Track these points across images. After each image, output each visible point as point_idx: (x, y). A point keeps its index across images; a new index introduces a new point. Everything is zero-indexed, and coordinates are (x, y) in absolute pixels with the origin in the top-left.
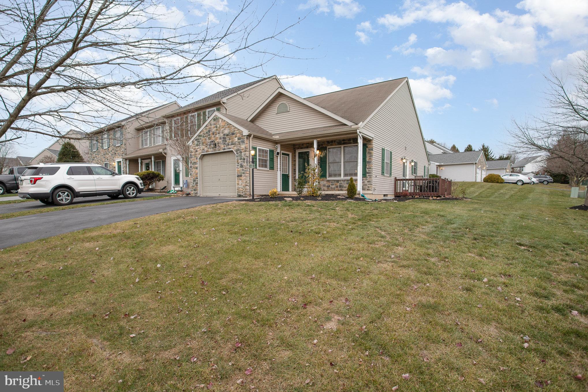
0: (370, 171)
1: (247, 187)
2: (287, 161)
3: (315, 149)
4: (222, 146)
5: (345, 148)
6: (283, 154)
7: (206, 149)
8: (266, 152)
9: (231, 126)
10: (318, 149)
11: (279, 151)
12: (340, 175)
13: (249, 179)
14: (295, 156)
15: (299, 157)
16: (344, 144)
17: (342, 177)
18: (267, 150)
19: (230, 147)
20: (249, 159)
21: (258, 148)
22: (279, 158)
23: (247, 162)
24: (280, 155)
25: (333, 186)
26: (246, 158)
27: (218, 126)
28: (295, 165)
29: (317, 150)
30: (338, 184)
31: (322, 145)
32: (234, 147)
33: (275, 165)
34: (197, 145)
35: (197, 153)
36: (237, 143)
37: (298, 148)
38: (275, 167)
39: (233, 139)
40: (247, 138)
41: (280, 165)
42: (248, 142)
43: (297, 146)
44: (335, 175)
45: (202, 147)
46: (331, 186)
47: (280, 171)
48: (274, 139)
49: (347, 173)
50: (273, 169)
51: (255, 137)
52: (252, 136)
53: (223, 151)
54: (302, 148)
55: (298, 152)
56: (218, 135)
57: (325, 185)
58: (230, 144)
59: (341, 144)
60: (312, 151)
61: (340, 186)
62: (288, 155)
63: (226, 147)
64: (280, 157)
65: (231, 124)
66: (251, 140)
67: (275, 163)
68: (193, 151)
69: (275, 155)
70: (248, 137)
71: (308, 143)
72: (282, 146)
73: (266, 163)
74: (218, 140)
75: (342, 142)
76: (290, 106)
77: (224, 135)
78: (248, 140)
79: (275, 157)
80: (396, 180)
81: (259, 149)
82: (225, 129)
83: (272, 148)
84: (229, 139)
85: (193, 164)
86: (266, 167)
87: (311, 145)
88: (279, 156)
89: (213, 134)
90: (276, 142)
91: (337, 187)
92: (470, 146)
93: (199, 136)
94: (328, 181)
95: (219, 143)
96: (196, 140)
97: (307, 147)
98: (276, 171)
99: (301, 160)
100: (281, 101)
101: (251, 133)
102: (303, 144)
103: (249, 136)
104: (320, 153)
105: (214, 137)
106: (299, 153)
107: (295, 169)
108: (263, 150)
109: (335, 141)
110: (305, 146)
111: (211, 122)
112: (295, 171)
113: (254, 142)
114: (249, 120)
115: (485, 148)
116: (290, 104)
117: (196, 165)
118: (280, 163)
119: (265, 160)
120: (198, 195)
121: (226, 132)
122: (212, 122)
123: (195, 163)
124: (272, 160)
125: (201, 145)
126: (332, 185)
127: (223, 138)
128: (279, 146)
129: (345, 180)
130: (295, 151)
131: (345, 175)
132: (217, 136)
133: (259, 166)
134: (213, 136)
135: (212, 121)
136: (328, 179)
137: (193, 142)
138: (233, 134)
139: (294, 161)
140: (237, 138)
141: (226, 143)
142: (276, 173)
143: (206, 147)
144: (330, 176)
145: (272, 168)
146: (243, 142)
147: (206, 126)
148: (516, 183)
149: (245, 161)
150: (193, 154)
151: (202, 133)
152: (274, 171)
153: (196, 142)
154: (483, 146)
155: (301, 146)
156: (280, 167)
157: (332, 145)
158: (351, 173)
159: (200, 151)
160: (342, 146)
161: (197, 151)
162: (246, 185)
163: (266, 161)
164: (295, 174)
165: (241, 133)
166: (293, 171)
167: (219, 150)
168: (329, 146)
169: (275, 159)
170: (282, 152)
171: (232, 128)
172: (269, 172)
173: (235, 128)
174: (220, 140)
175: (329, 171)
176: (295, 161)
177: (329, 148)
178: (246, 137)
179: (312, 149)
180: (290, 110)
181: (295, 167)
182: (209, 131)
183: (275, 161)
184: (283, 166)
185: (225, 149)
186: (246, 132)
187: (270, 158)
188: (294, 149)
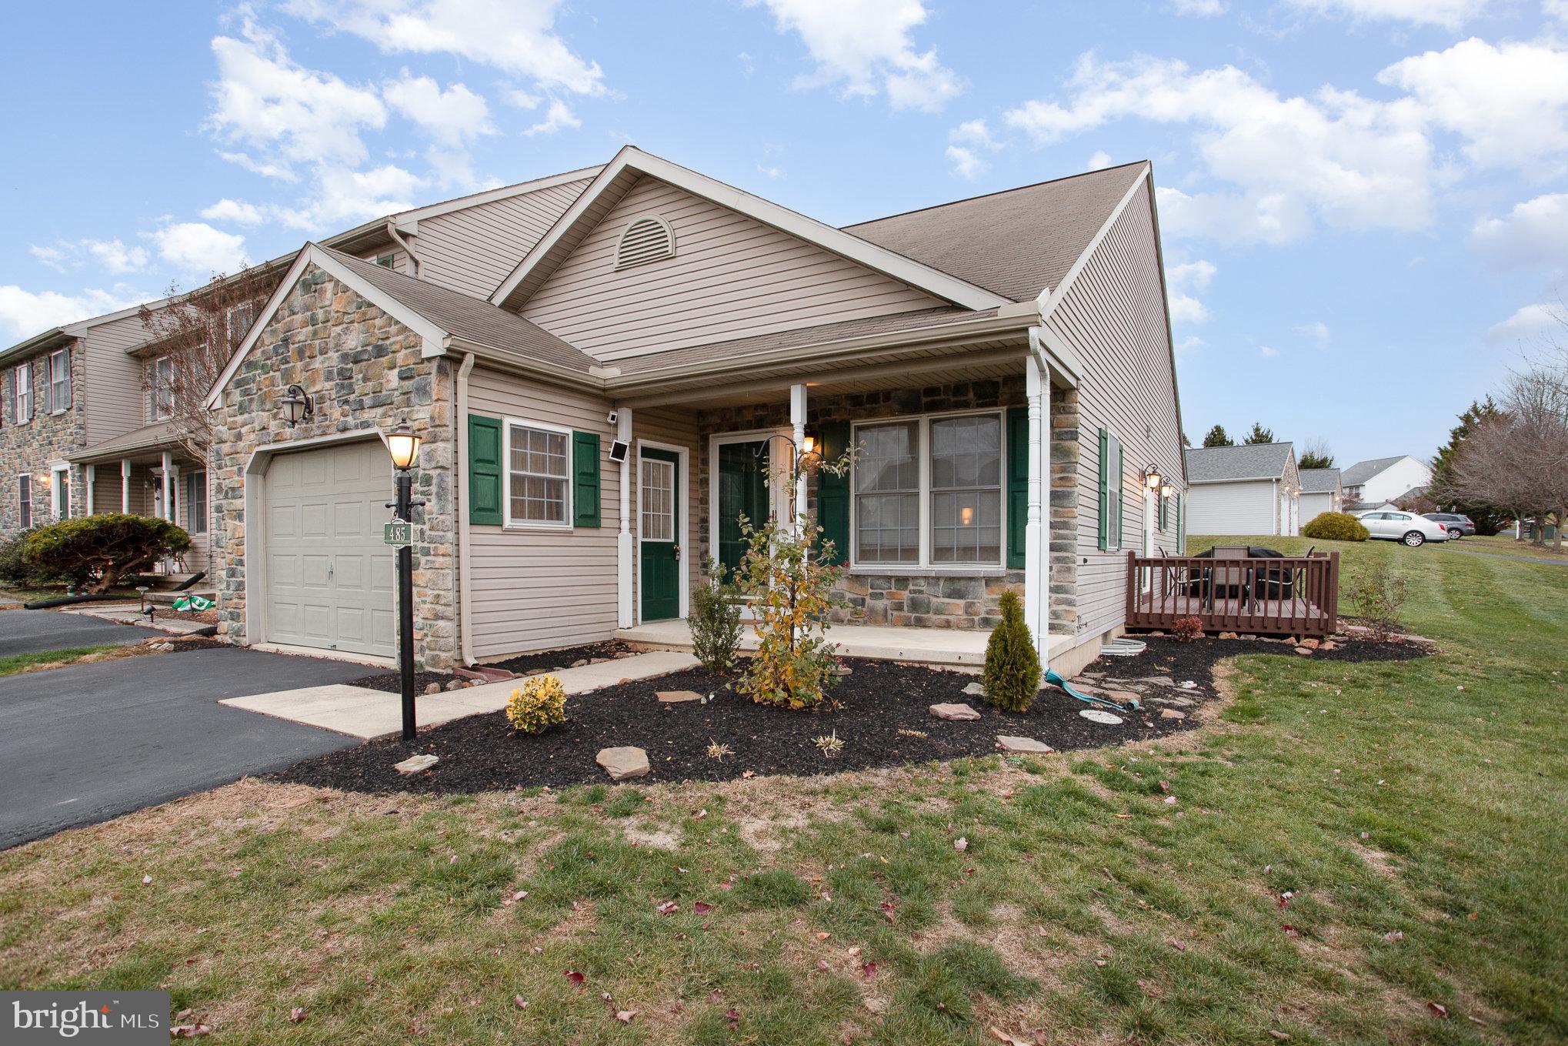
0: (1062, 537)
1: (441, 623)
2: (666, 484)
3: (798, 433)
4: (336, 413)
5: (936, 427)
6: (647, 452)
7: (273, 426)
8: (558, 441)
9: (372, 312)
10: (809, 432)
11: (624, 437)
12: (911, 554)
13: (449, 583)
14: (705, 462)
15: (723, 467)
16: (932, 407)
17: (924, 563)
18: (564, 437)
19: (367, 415)
20: (450, 480)
21: (507, 423)
22: (625, 470)
23: (439, 497)
24: (633, 456)
25: (880, 604)
26: (434, 473)
27: (320, 315)
28: (704, 501)
29: (807, 434)
30: (905, 595)
31: (828, 413)
32: (385, 415)
33: (604, 504)
34: (242, 409)
35: (241, 444)
36: (397, 399)
37: (719, 429)
38: (604, 513)
39: (380, 376)
40: (442, 372)
41: (633, 502)
42: (448, 393)
43: (715, 420)
44: (890, 554)
45: (260, 417)
46: (868, 601)
47: (633, 529)
48: (600, 384)
49: (944, 543)
50: (597, 526)
51: (485, 367)
52: (469, 360)
53: (338, 436)
54: (734, 428)
55: (716, 443)
56: (320, 358)
57: (842, 597)
58: (368, 401)
59: (916, 410)
60: (783, 441)
61: (915, 605)
62: (674, 457)
63: (350, 419)
64: (633, 465)
65: (371, 305)
66: (463, 380)
67: (603, 494)
68: (225, 437)
69: (603, 456)
70: (447, 365)
71: (764, 406)
72: (638, 416)
73: (559, 496)
74: (323, 385)
75: (924, 400)
76: (679, 233)
77: (345, 357)
78: (450, 383)
79: (604, 466)
80: (1135, 563)
81: (515, 430)
82: (346, 331)
83: (589, 426)
84: (365, 379)
85: (226, 497)
86: (556, 513)
87: (779, 414)
88: (626, 463)
89: (301, 353)
90: (607, 398)
91: (899, 607)
92: (1218, 429)
93: (248, 364)
94: (858, 578)
95: (321, 400)
96: (238, 385)
97: (760, 424)
98: (614, 533)
99: (734, 480)
100: (644, 210)
101: (461, 346)
102: (739, 410)
103: (452, 359)
104: (819, 449)
105: (306, 369)
106: (723, 449)
107: (705, 521)
108: (538, 436)
109: (887, 395)
110: (749, 416)
111: (292, 298)
112: (705, 529)
113: (476, 392)
114: (498, 300)
115: (1262, 436)
116: (675, 224)
117: (238, 504)
118: (633, 492)
119: (550, 481)
120: (245, 641)
121: (353, 342)
122: (299, 299)
123: (233, 489)
124: (589, 482)
125: (254, 406)
126: (873, 596)
127: (341, 372)
128: (625, 417)
129: (938, 578)
130: (705, 440)
131: (940, 553)
132: (317, 364)
133: (514, 515)
134: (299, 365)
135: (298, 292)
136: (856, 567)
137: (225, 392)
138: (380, 351)
139: (700, 483)
140: (396, 371)
141: (352, 397)
142: (613, 542)
143: (275, 417)
144: (865, 555)
145: (589, 518)
146: (423, 391)
147: (275, 318)
148: (1402, 541)
149: (434, 489)
150: (226, 448)
151: (258, 352)
152: (602, 532)
153: (236, 396)
154: (1257, 430)
155: (732, 417)
156: (633, 511)
157: (871, 414)
158: (969, 543)
159: (252, 436)
160: (924, 420)
161: (239, 437)
162: (437, 617)
163: (556, 487)
164: (705, 540)
165: (415, 346)
166: (696, 528)
167: (324, 434)
168: (860, 417)
169: (603, 475)
170: (642, 442)
171: (378, 322)
172: (573, 541)
173: (392, 321)
174: (328, 385)
175: (860, 533)
176: (705, 482)
177: (859, 429)
178: (435, 364)
179: (782, 431)
180: (680, 252)
181: (706, 511)
182: (286, 341)
183: (603, 485)
184: (646, 507)
185: (345, 429)
186: (434, 342)
187: (579, 474)
188: (702, 429)
